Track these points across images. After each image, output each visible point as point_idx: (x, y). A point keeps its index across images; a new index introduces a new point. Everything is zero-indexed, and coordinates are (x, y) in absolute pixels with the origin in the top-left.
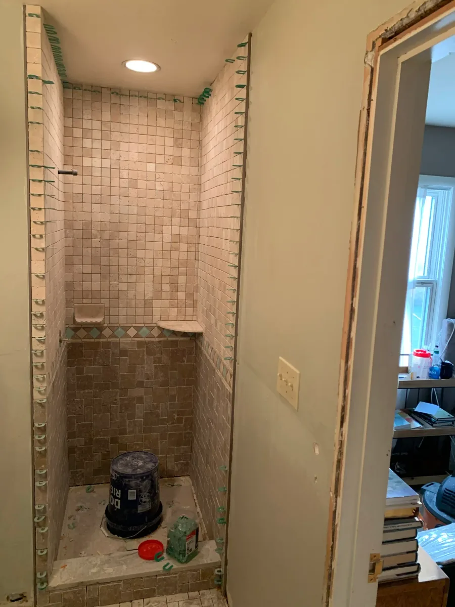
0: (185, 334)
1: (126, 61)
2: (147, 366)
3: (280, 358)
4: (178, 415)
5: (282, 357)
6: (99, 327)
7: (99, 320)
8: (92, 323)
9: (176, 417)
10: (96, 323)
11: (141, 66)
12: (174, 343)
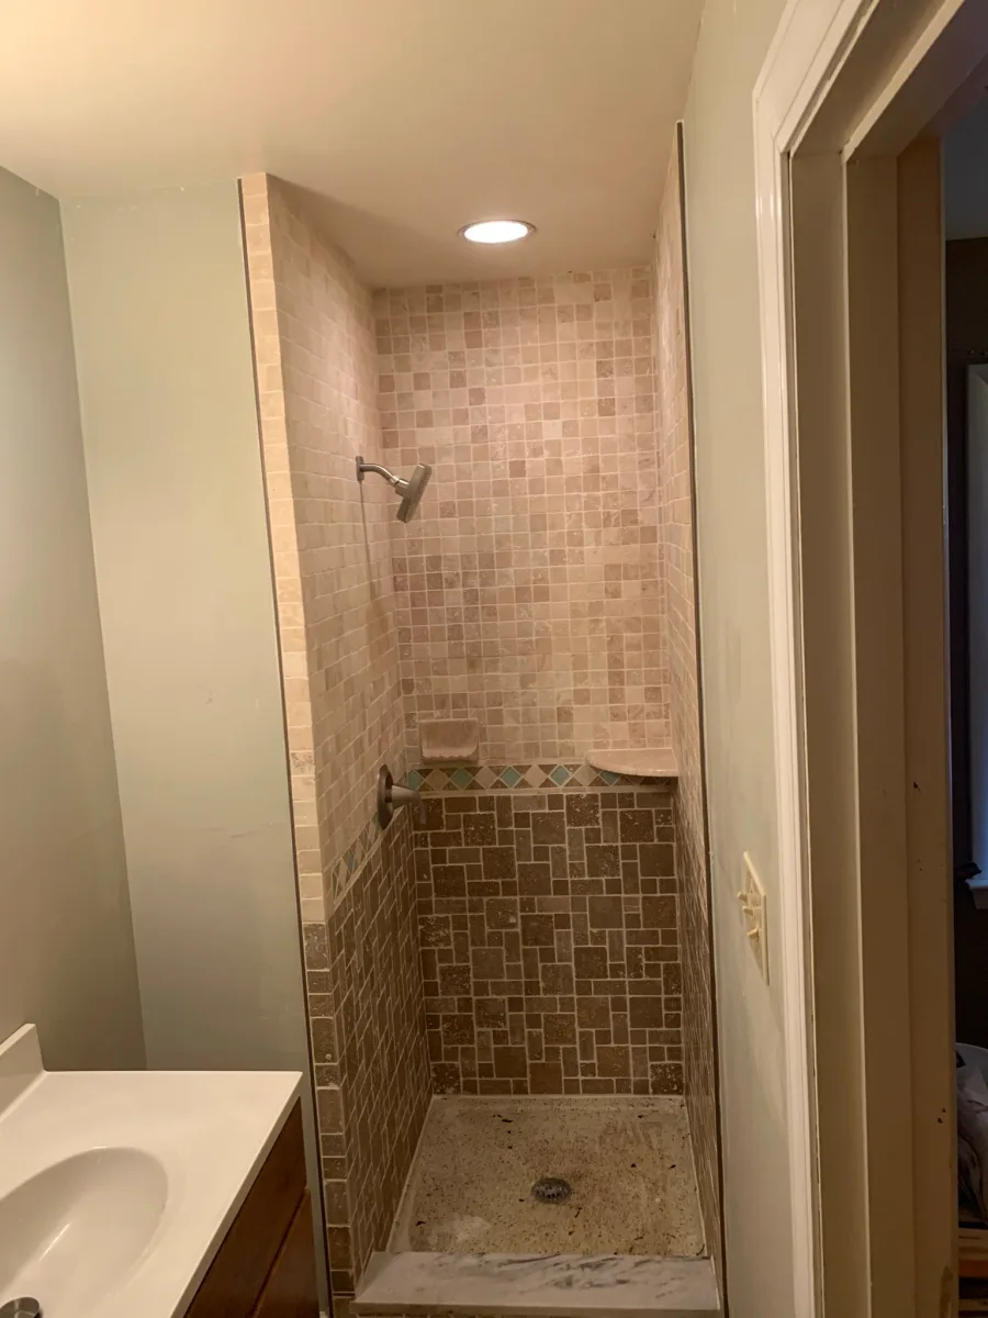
0: (648, 781)
1: (465, 228)
2: (571, 848)
3: (746, 855)
4: (648, 959)
5: (749, 854)
6: (470, 766)
7: (465, 752)
8: (452, 761)
9: (644, 962)
10: (461, 760)
11: (496, 232)
12: (626, 800)
